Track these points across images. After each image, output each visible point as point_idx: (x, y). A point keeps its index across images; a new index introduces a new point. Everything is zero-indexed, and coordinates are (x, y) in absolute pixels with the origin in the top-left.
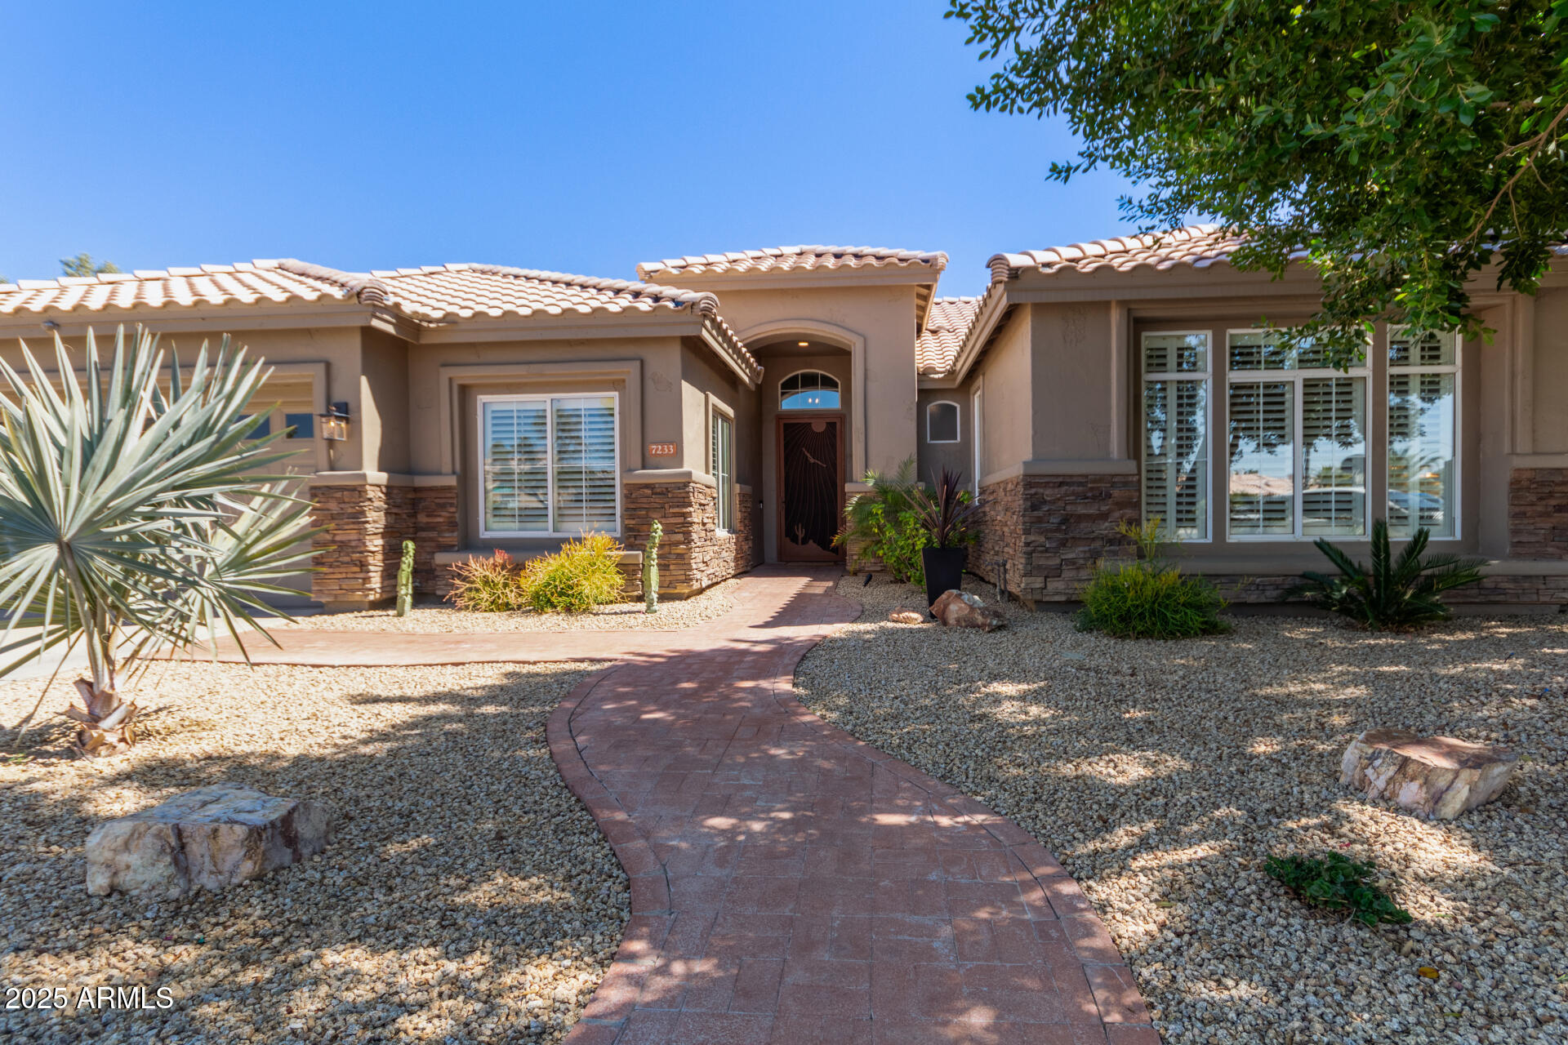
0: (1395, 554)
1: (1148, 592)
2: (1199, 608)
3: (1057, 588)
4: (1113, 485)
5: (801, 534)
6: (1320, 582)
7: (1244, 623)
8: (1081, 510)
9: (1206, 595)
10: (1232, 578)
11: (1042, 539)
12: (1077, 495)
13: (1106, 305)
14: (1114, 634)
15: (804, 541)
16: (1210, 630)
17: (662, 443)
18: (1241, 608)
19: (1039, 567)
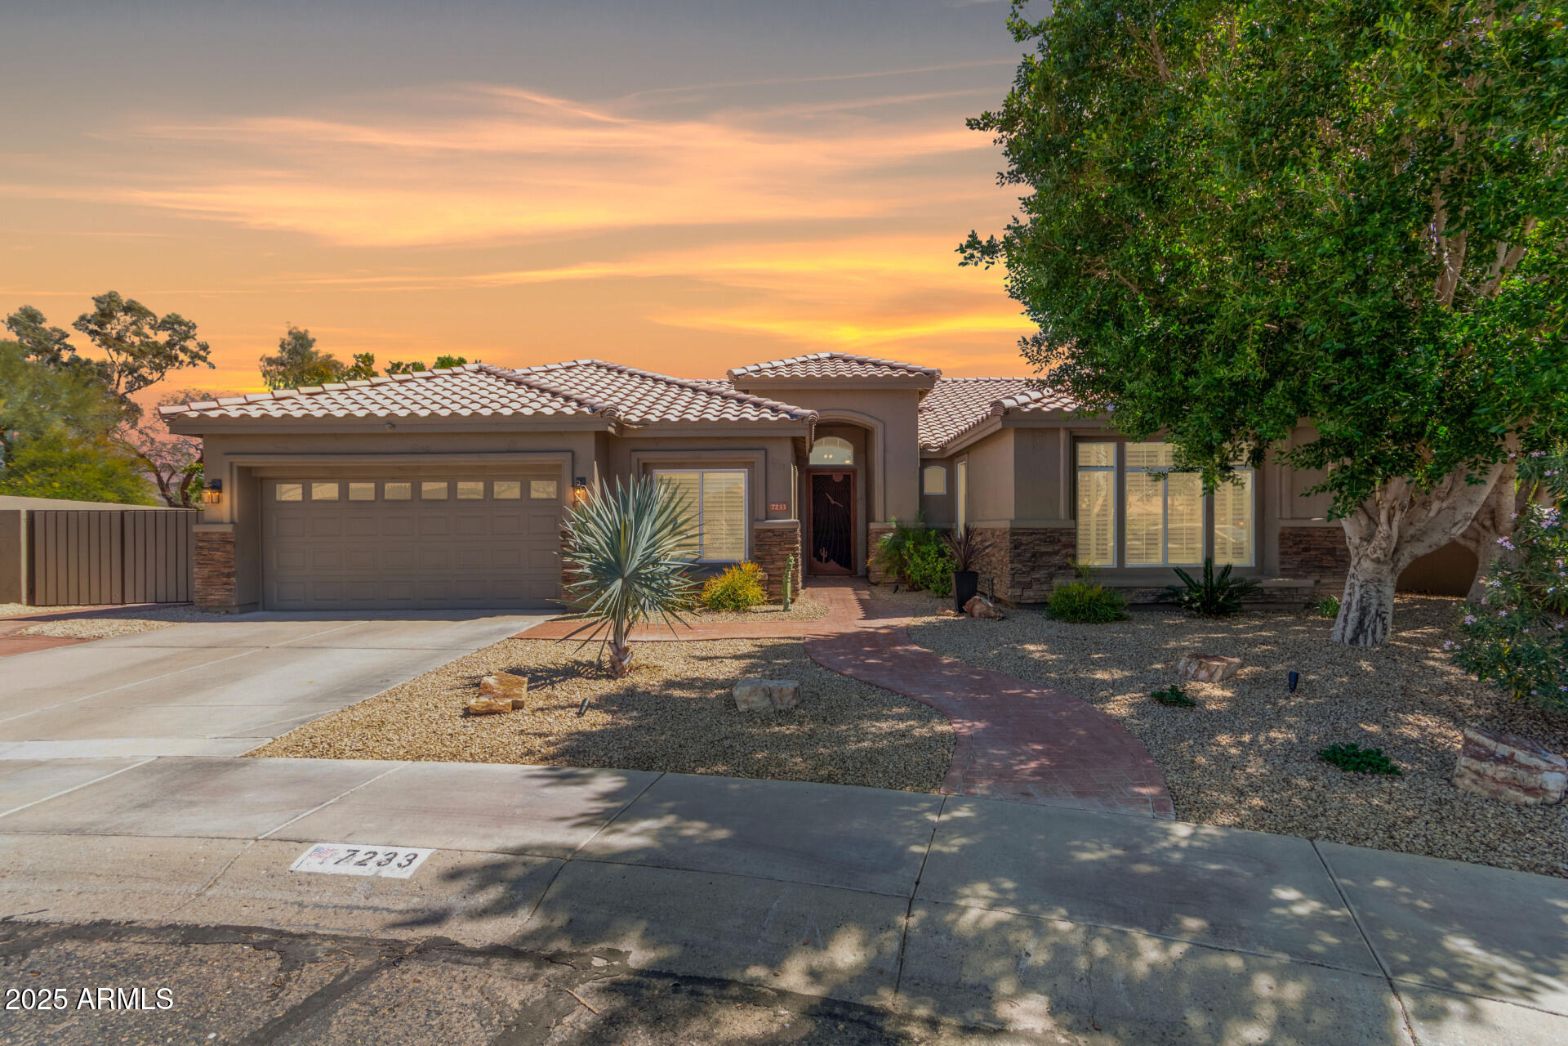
0: (1216, 575)
1: (1086, 598)
2: (1113, 606)
3: (1030, 595)
4: (1062, 534)
5: (824, 555)
6: (1176, 592)
7: (1136, 615)
8: (1043, 549)
9: (1118, 599)
10: (1129, 589)
11: (1020, 566)
12: (1040, 540)
13: (1058, 430)
14: (1068, 621)
15: (827, 560)
16: (1119, 618)
17: (779, 503)
18: (1134, 606)
19: (1019, 583)
